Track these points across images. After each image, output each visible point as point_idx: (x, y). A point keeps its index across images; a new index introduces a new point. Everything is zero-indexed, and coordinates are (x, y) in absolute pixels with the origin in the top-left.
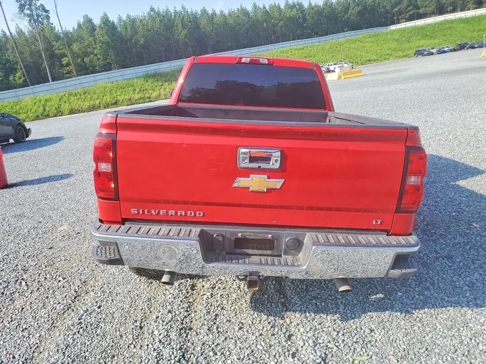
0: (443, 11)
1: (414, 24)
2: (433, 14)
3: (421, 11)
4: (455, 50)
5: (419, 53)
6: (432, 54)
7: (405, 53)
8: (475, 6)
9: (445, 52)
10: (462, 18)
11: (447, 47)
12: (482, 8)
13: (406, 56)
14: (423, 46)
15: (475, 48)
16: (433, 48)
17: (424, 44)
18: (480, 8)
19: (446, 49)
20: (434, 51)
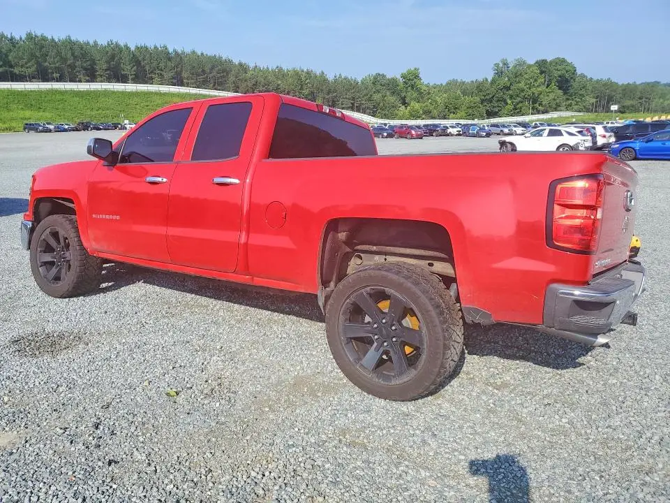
0: (47, 77)
1: (9, 87)
2: (33, 78)
3: (16, 71)
4: (76, 130)
5: (30, 127)
6: (50, 131)
7: (6, 126)
8: (88, 78)
9: (65, 130)
10: (74, 91)
11: (67, 124)
12: (96, 82)
13: (9, 129)
14: (30, 118)
15: (100, 129)
16: (48, 124)
17: (32, 116)
18: (94, 82)
19: (66, 127)
20: (52, 127)
